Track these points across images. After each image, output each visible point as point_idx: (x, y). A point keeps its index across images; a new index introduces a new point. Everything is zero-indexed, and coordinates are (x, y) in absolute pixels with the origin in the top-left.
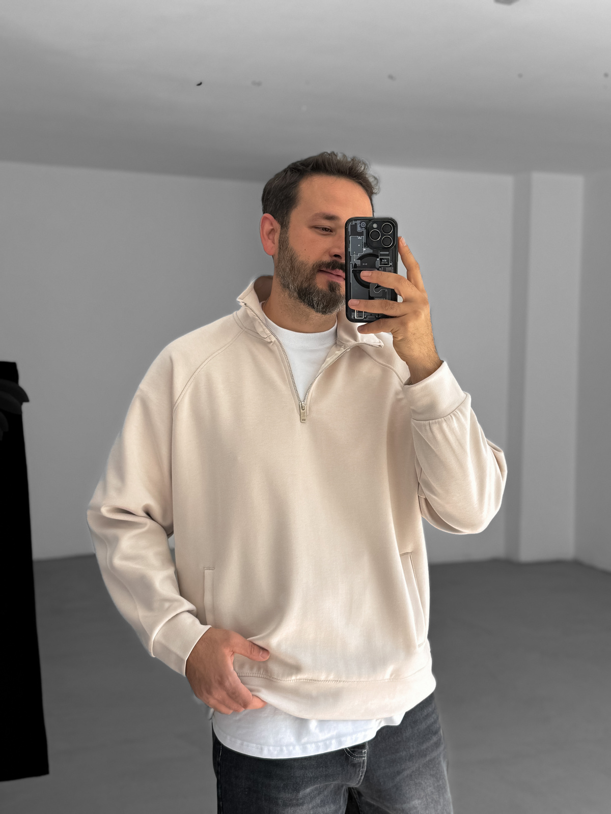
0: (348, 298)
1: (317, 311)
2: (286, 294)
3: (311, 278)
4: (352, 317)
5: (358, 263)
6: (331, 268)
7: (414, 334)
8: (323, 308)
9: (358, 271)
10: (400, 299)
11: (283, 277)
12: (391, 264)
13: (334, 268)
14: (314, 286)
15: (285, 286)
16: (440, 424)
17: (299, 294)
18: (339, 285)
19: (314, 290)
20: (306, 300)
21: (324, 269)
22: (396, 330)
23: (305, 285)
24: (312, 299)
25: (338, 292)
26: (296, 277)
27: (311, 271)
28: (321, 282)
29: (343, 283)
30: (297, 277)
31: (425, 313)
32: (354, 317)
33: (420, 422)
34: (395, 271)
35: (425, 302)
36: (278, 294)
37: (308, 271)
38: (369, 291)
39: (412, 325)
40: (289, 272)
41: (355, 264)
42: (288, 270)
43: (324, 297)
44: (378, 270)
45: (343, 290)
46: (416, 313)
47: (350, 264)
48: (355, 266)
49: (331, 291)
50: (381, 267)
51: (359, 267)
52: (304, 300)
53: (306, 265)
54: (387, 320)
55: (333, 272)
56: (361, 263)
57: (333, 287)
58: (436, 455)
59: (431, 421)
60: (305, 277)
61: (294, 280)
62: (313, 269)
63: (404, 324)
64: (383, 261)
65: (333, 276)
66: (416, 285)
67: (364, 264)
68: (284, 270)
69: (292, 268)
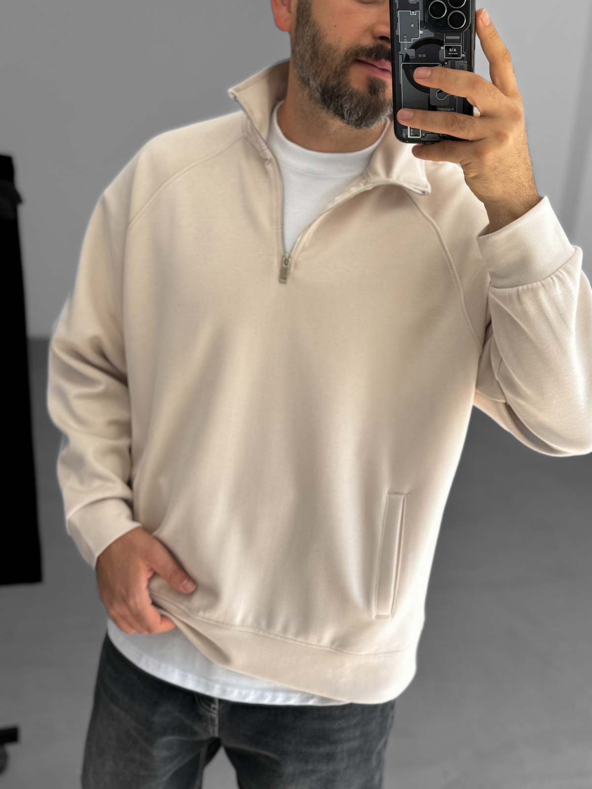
0: (397, 106)
1: (348, 123)
2: (306, 92)
3: (341, 72)
4: (404, 135)
5: (412, 53)
6: (373, 56)
7: (495, 169)
8: (357, 120)
9: (411, 66)
10: (476, 111)
11: (302, 68)
12: (464, 55)
13: (378, 58)
14: (346, 85)
15: (305, 82)
16: (534, 291)
17: (323, 94)
18: (383, 85)
19: (346, 92)
20: (331, 107)
21: (363, 58)
22: (468, 162)
23: (333, 83)
24: (342, 106)
25: (381, 95)
26: (319, 70)
27: (342, 61)
28: (357, 78)
29: (389, 80)
30: (321, 70)
31: (515, 136)
32: (407, 136)
33: (504, 290)
34: (470, 69)
35: (515, 116)
36: (295, 91)
37: (338, 61)
38: (429, 96)
39: (491, 156)
40: (310, 62)
41: (407, 56)
42: (307, 57)
43: (360, 103)
44: (443, 65)
45: (389, 93)
46: (500, 137)
47: (398, 54)
48: (407, 58)
49: (370, 92)
50: (447, 60)
51: (413, 60)
52: (329, 106)
53: (335, 51)
54: (454, 144)
55: (376, 64)
56: (417, 54)
57: (374, 88)
58: (527, 338)
59: (520, 288)
60: (334, 70)
61: (316, 75)
62: (346, 57)
63: (479, 154)
64: (450, 50)
65: (376, 69)
66: (503, 89)
67: (420, 56)
68: (302, 57)
69: (315, 54)
